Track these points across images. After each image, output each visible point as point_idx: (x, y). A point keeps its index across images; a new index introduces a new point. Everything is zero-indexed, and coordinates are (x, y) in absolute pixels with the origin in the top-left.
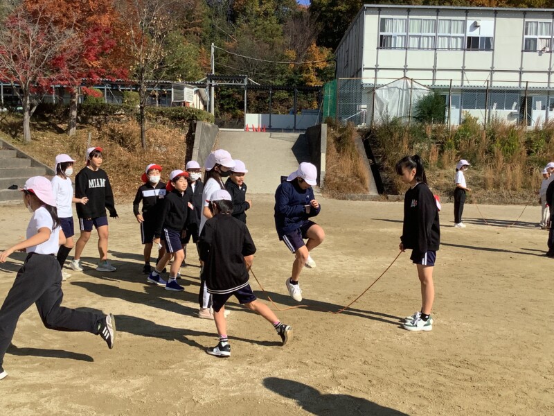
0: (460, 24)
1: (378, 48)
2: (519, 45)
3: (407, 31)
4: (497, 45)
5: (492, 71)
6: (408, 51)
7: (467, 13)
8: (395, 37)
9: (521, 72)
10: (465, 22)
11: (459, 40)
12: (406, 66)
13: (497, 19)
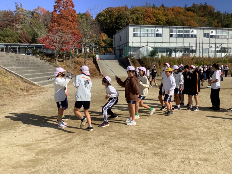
0: (154, 30)
1: (133, 37)
2: (169, 36)
3: (140, 32)
4: (163, 36)
5: (162, 43)
6: (141, 37)
7: (155, 27)
8: (137, 34)
9: (169, 43)
10: (155, 30)
11: (154, 34)
12: (140, 41)
13: (163, 29)
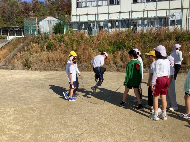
1: (77, 8)
6: (88, 8)
8: (83, 3)
9: (132, 12)
12: (87, 13)
